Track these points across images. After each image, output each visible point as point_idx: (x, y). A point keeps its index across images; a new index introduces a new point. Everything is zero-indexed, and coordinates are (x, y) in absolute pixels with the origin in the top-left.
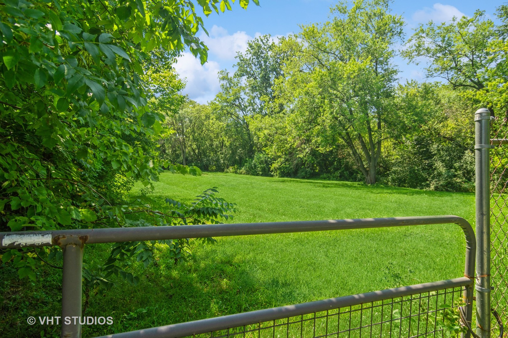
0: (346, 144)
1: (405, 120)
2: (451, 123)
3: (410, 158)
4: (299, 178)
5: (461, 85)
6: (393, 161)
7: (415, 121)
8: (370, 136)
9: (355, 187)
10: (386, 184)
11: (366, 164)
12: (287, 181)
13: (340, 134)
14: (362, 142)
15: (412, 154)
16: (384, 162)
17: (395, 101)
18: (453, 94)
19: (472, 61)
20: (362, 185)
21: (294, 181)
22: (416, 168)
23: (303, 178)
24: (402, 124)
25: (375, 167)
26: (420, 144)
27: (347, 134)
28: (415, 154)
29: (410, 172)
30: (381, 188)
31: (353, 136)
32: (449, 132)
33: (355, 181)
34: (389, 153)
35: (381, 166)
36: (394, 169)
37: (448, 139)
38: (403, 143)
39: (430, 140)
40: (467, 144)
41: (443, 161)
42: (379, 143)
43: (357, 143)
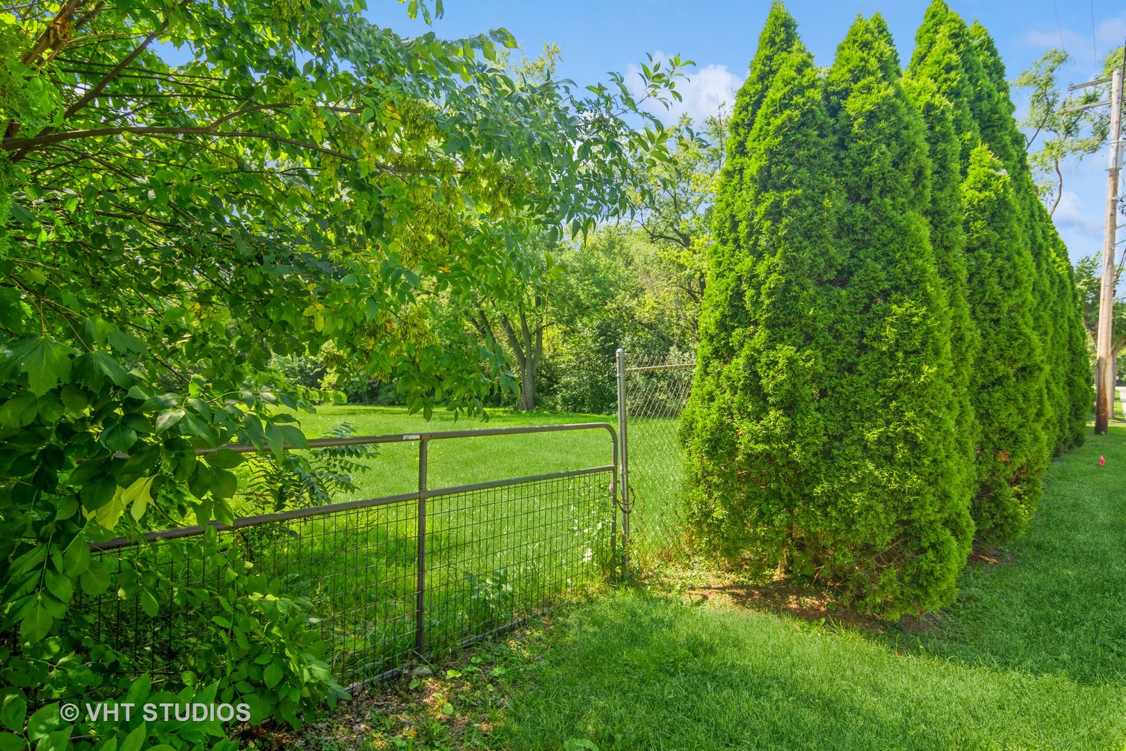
0: (477, 332)
1: (580, 292)
2: (649, 298)
3: (589, 359)
4: (382, 405)
5: (661, 236)
6: (563, 366)
7: (595, 296)
8: (523, 317)
9: (499, 417)
10: (553, 408)
11: (517, 371)
12: (361, 412)
13: (467, 313)
14: (510, 331)
15: (593, 352)
16: (549, 366)
17: (563, 257)
18: (652, 250)
19: (674, 198)
20: (511, 412)
21: (375, 411)
22: (600, 378)
23: (392, 404)
24: (575, 299)
25: (534, 377)
26: (605, 335)
27: (482, 313)
28: (598, 352)
29: (592, 386)
30: (546, 415)
31: (493, 319)
32: (647, 315)
33: (498, 406)
34: (555, 350)
35: (543, 376)
36: (564, 380)
37: (646, 325)
38: (579, 332)
39: (620, 326)
40: (673, 335)
42: (539, 332)
43: (499, 332)
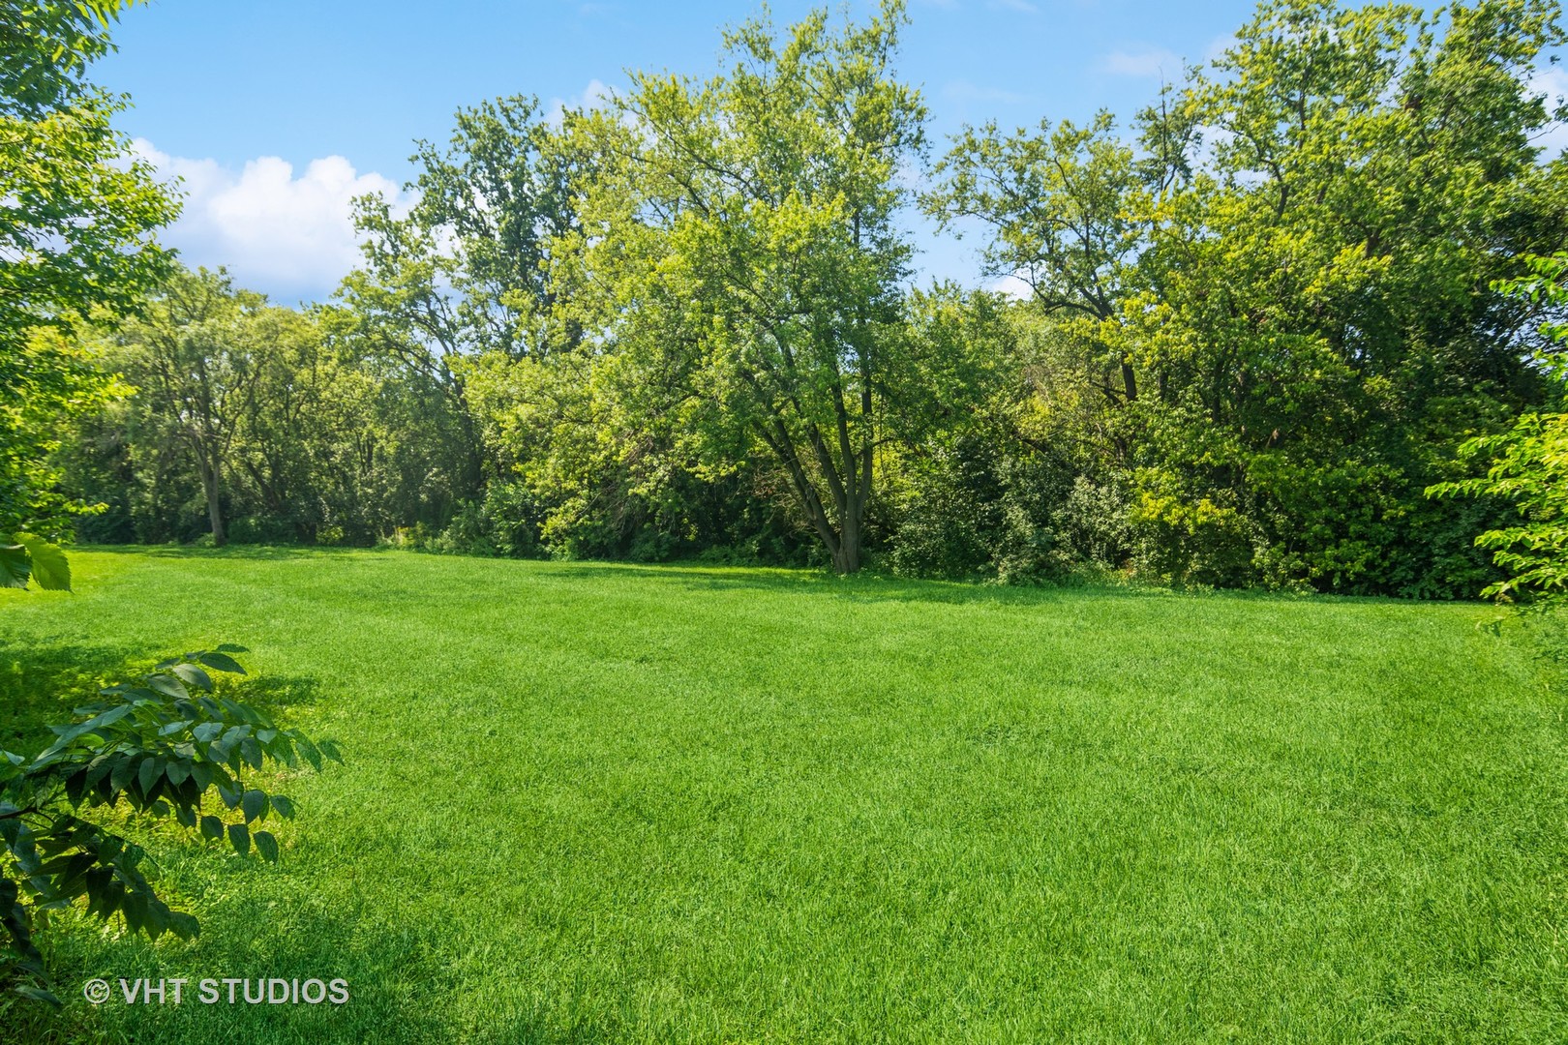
0: (774, 455)
1: (936, 388)
2: (1041, 405)
3: (945, 498)
4: (635, 561)
5: (1063, 302)
6: (905, 507)
7: (959, 393)
8: (844, 432)
9: (805, 583)
10: (888, 572)
11: (834, 515)
12: (598, 572)
13: (757, 425)
14: (822, 449)
15: (950, 485)
16: (882, 507)
17: (908, 333)
18: (1045, 326)
19: (1086, 242)
20: (823, 577)
21: (618, 571)
22: (963, 525)
23: (649, 560)
24: (926, 401)
25: (859, 523)
26: (970, 459)
27: (780, 424)
28: (959, 485)
29: (948, 537)
30: (877, 583)
31: (796, 432)
32: (1039, 427)
33: (804, 565)
34: (891, 483)
35: (873, 522)
36: (908, 527)
37: (1035, 445)
38: (928, 455)
39: (994, 447)
40: (1079, 460)
41: (1026, 505)
42: (868, 452)
43: (805, 451)
